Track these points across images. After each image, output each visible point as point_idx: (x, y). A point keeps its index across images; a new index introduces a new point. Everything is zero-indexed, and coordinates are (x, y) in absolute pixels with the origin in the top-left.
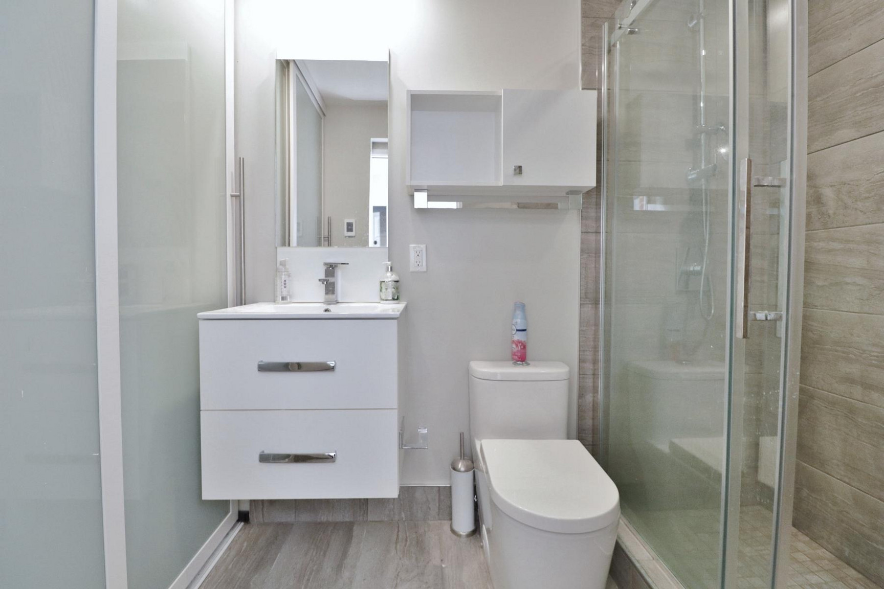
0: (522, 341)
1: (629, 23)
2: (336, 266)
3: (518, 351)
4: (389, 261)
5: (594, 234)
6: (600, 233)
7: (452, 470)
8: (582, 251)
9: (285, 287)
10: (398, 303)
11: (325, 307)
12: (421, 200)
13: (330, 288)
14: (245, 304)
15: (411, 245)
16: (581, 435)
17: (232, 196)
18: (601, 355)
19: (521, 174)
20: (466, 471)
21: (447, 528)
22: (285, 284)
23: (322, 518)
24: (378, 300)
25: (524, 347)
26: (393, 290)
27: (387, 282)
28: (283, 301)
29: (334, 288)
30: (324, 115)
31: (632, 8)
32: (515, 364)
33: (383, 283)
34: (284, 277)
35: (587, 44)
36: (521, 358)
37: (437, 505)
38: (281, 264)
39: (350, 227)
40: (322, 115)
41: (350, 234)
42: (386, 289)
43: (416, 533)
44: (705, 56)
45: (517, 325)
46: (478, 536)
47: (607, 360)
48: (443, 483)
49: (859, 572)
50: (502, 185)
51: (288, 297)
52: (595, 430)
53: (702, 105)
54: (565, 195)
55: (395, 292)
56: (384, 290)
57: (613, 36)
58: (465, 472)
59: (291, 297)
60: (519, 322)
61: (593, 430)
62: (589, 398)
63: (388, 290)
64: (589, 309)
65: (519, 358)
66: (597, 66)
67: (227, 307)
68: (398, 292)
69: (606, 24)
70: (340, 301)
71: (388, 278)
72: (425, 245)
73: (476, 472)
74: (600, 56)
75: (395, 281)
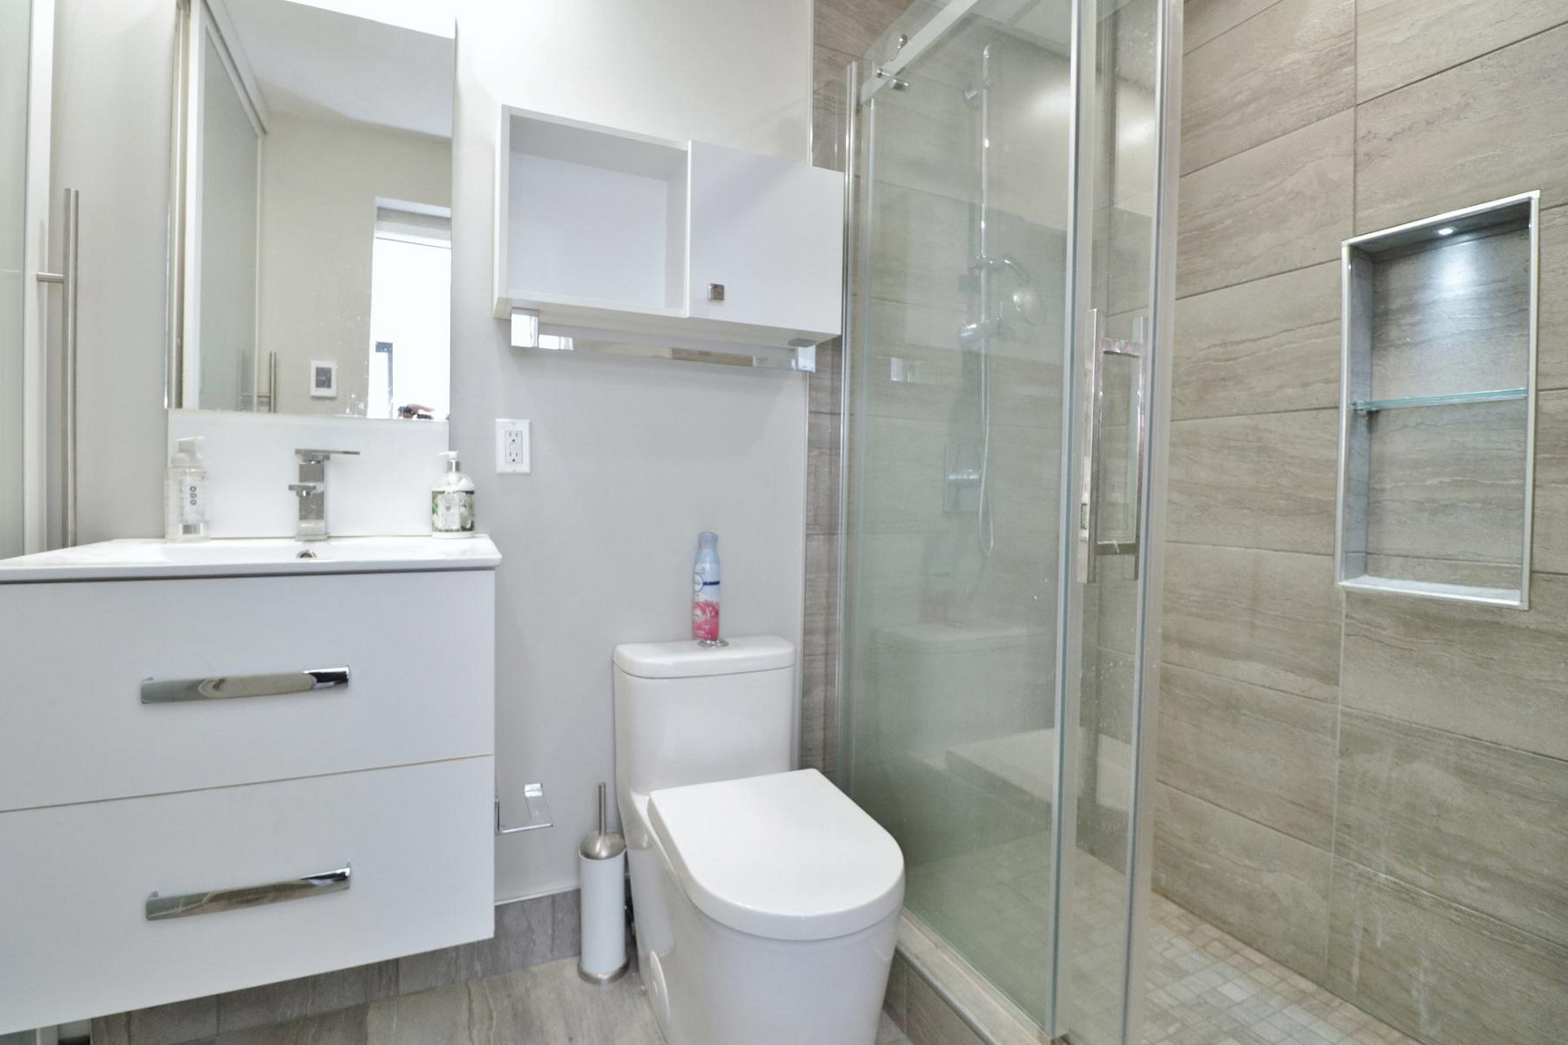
0: (712, 602)
1: (896, 71)
2: (327, 458)
3: (706, 621)
4: (450, 450)
5: (829, 416)
6: (840, 414)
7: (582, 857)
8: (811, 444)
9: (193, 503)
10: (473, 537)
11: (301, 547)
12: (523, 331)
13: (311, 505)
14: (75, 544)
15: (498, 420)
16: (805, 759)
17: (40, 280)
18: (840, 618)
19: (722, 299)
20: (611, 856)
21: (570, 971)
22: (193, 496)
23: (289, 1013)
24: (426, 530)
25: (716, 613)
26: (463, 509)
27: (449, 493)
28: (188, 536)
29: (322, 504)
30: (264, 131)
31: (902, 46)
32: (703, 644)
33: (440, 496)
34: (189, 481)
35: (822, 92)
36: (709, 632)
37: (550, 932)
38: (181, 450)
39: (324, 378)
40: (258, 130)
41: (324, 392)
42: (448, 508)
43: (509, 996)
44: (988, 149)
45: (704, 573)
46: (634, 974)
47: (849, 627)
48: (564, 885)
49: (1179, 905)
50: (688, 316)
51: (202, 525)
52: (827, 747)
53: (983, 225)
54: (786, 346)
55: (466, 514)
56: (441, 509)
57: (865, 87)
58: (609, 857)
59: (207, 524)
60: (708, 569)
61: (824, 748)
62: (819, 694)
63: (452, 511)
64: (819, 543)
65: (707, 634)
66: (836, 133)
67: (23, 554)
68: (472, 515)
69: (854, 65)
70: (332, 535)
71: (449, 484)
72: (528, 421)
73: (629, 855)
74: (842, 116)
75: (467, 492)
